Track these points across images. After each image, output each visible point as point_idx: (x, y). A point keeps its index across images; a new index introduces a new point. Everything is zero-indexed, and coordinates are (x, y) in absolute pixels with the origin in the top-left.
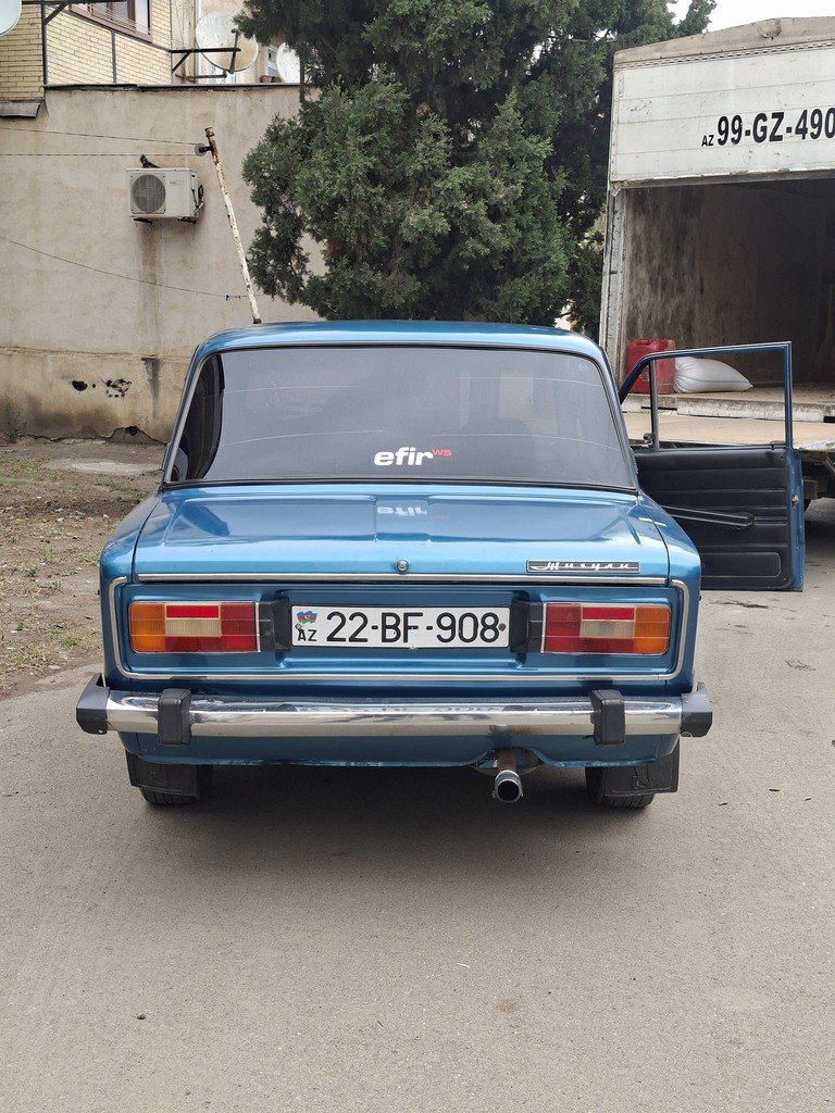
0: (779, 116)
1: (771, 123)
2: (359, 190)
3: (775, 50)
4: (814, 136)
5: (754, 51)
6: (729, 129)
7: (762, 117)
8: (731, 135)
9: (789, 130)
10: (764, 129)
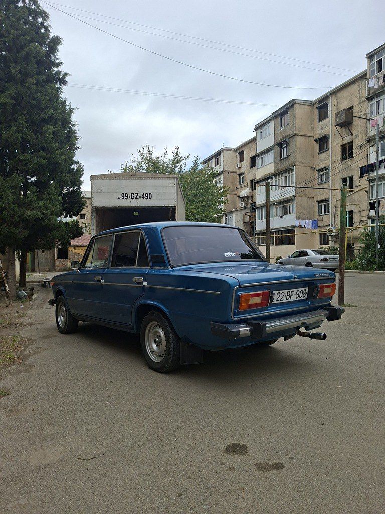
0: (138, 194)
1: (135, 195)
2: (11, 205)
3: (135, 178)
4: (147, 199)
5: (130, 178)
6: (125, 196)
7: (133, 193)
8: (125, 197)
9: (140, 197)
10: (134, 196)
